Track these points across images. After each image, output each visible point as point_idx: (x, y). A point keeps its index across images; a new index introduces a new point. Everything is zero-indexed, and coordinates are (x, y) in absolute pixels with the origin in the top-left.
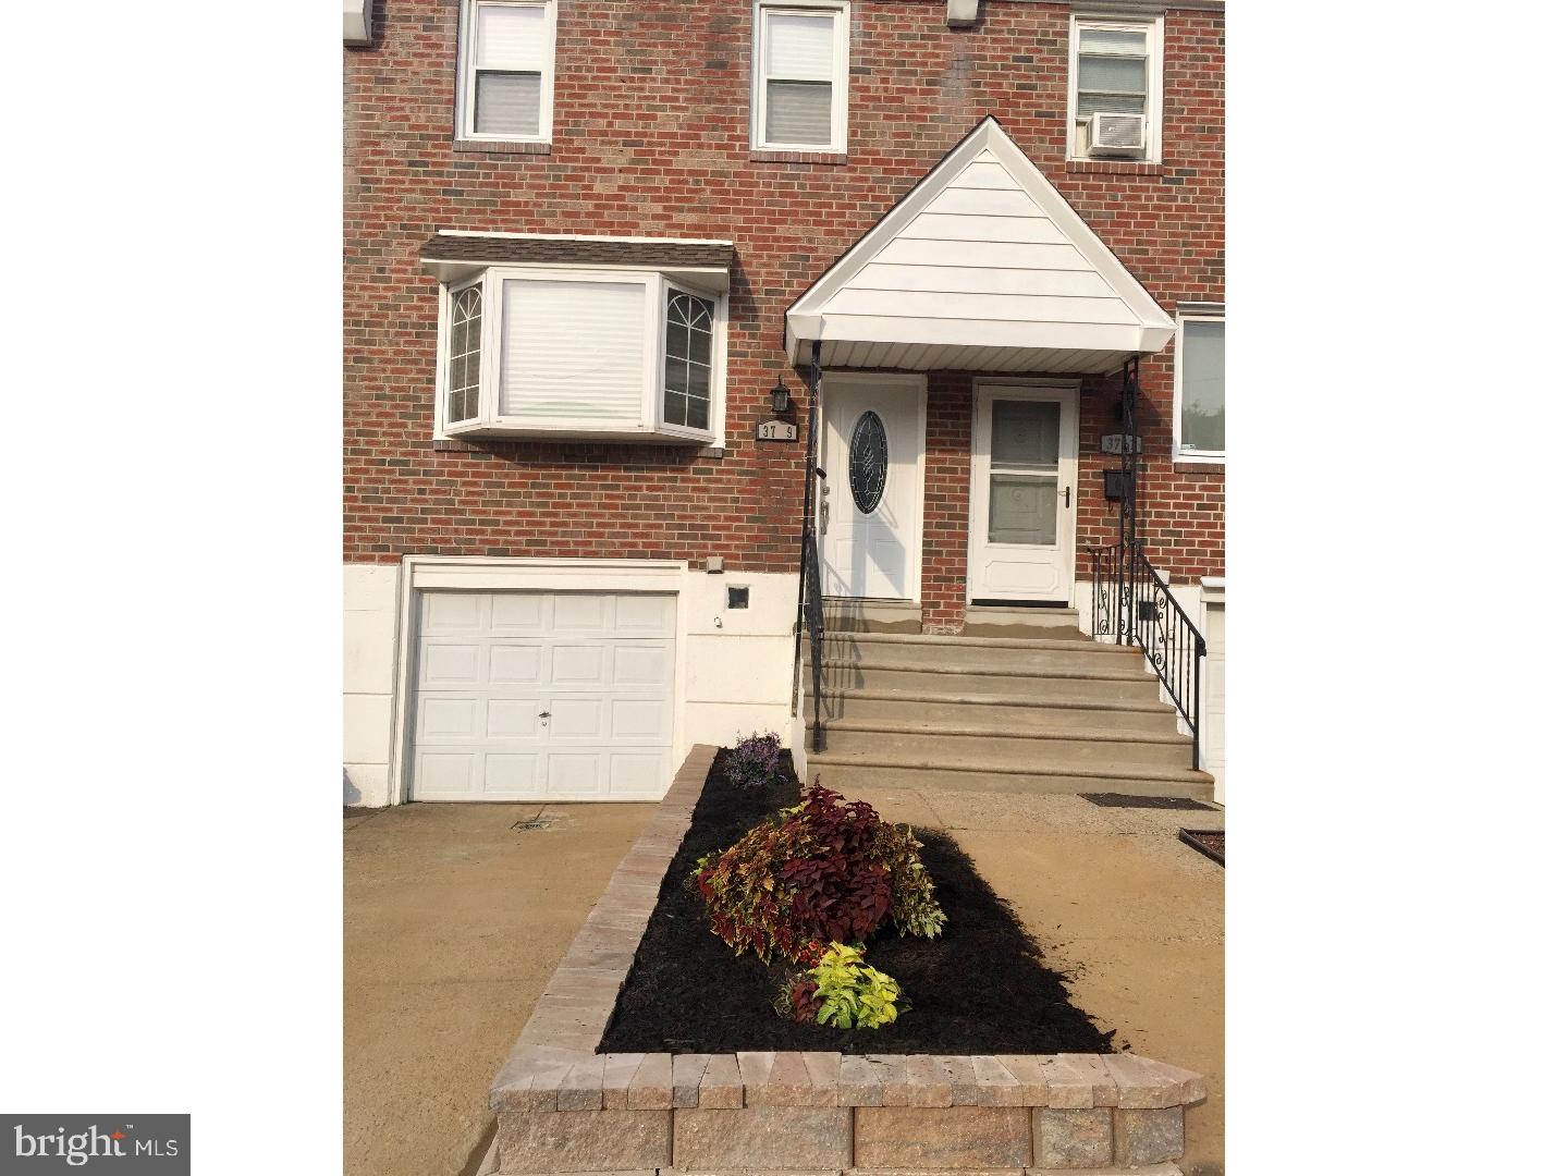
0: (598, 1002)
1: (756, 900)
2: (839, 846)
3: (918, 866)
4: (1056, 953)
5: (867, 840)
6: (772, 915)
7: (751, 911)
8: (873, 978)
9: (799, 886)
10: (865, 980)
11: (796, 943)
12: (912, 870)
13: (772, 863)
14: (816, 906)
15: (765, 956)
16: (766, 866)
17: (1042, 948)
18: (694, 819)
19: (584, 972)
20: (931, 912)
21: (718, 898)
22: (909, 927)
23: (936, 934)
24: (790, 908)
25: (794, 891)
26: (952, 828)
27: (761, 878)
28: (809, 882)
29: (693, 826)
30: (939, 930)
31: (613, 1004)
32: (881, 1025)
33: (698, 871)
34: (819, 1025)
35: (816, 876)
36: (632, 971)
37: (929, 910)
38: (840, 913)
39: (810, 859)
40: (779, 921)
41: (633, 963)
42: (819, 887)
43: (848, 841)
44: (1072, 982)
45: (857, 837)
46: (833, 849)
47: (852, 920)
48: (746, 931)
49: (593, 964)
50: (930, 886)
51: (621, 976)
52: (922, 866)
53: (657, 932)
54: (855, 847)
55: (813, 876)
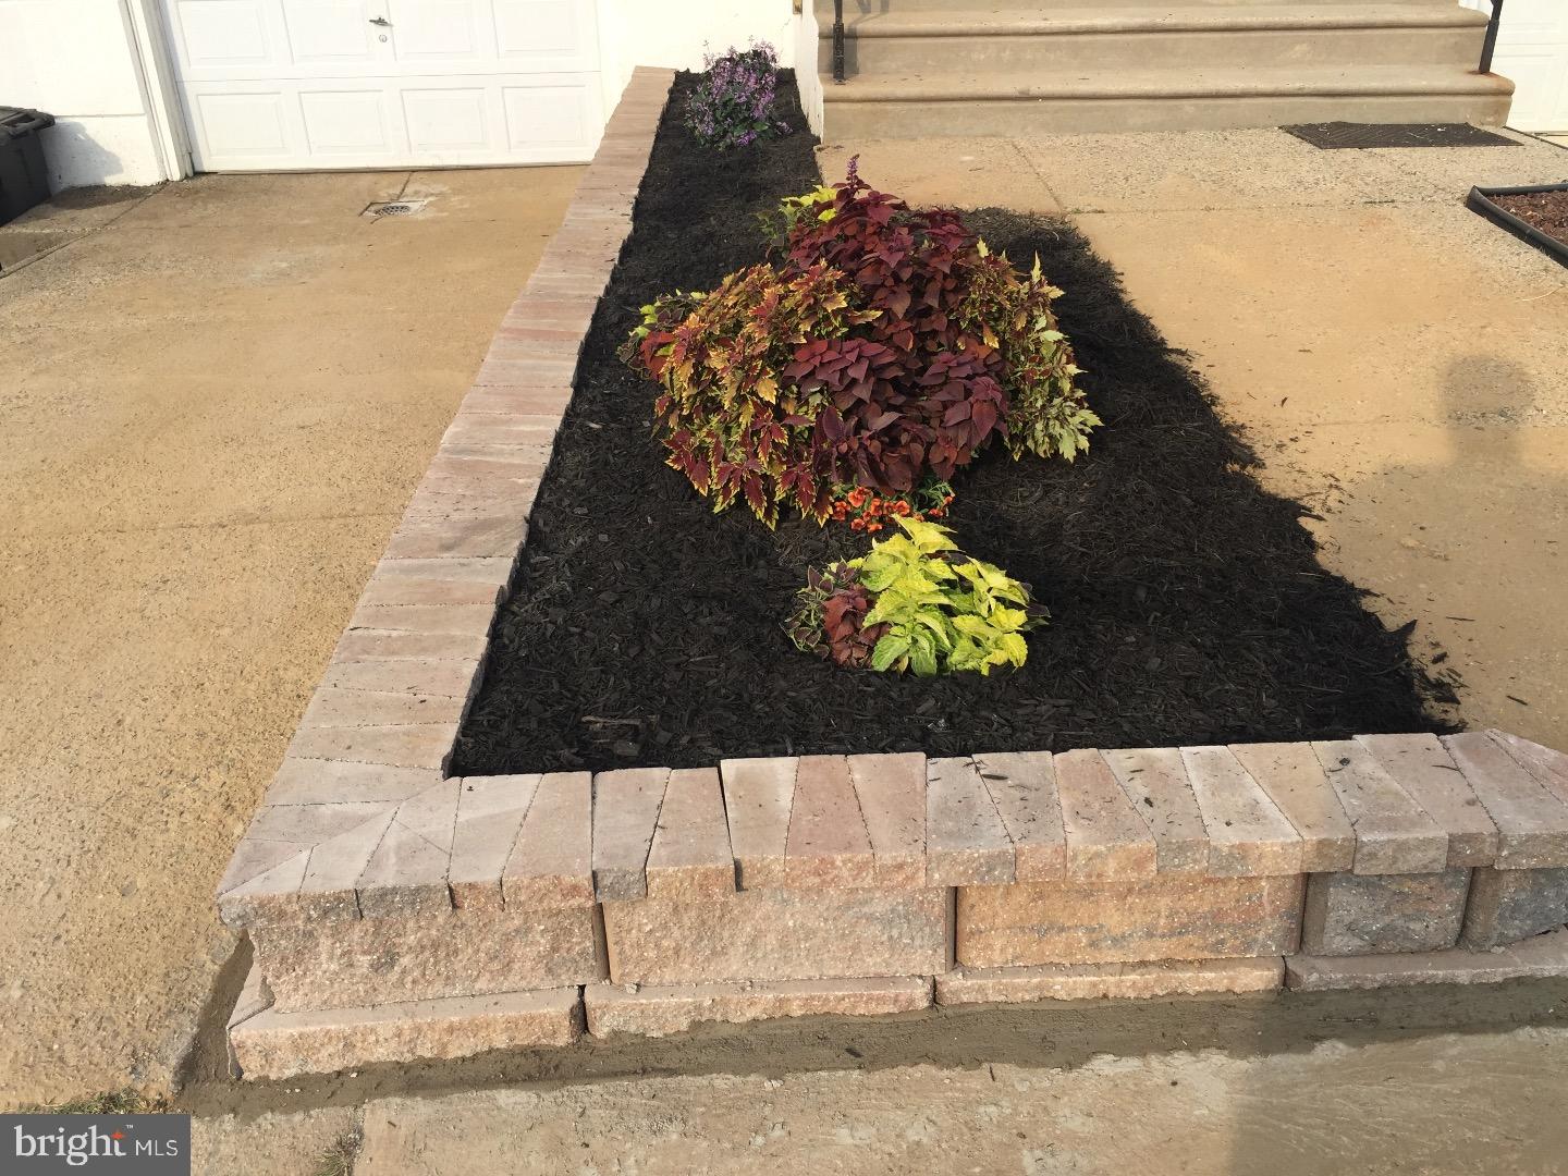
0: (452, 641)
1: (745, 420)
2: (900, 307)
3: (1053, 335)
4: (1283, 458)
5: (956, 291)
6: (776, 446)
7: (735, 438)
8: (978, 583)
9: (826, 388)
10: (962, 585)
11: (824, 489)
12: (1038, 342)
13: (772, 349)
14: (860, 426)
15: (768, 514)
16: (761, 355)
17: (1258, 448)
18: (636, 217)
19: (431, 569)
20: (1073, 415)
21: (674, 405)
22: (1030, 443)
23: (1079, 452)
24: (811, 429)
25: (816, 400)
26: (1078, 212)
27: (750, 379)
28: (846, 382)
29: (635, 230)
30: (1084, 443)
31: (483, 641)
32: (993, 666)
33: (641, 331)
34: (877, 673)
35: (858, 372)
36: (524, 556)
37: (1068, 411)
38: (904, 438)
39: (847, 337)
40: (792, 455)
41: (523, 539)
42: (863, 392)
43: (917, 294)
44: (1319, 518)
45: (934, 287)
46: (888, 313)
47: (928, 446)
48: (729, 474)
49: (447, 548)
50: (1073, 369)
51: (497, 573)
52: (1060, 336)
53: (571, 459)
54: (931, 307)
55: (852, 373)
